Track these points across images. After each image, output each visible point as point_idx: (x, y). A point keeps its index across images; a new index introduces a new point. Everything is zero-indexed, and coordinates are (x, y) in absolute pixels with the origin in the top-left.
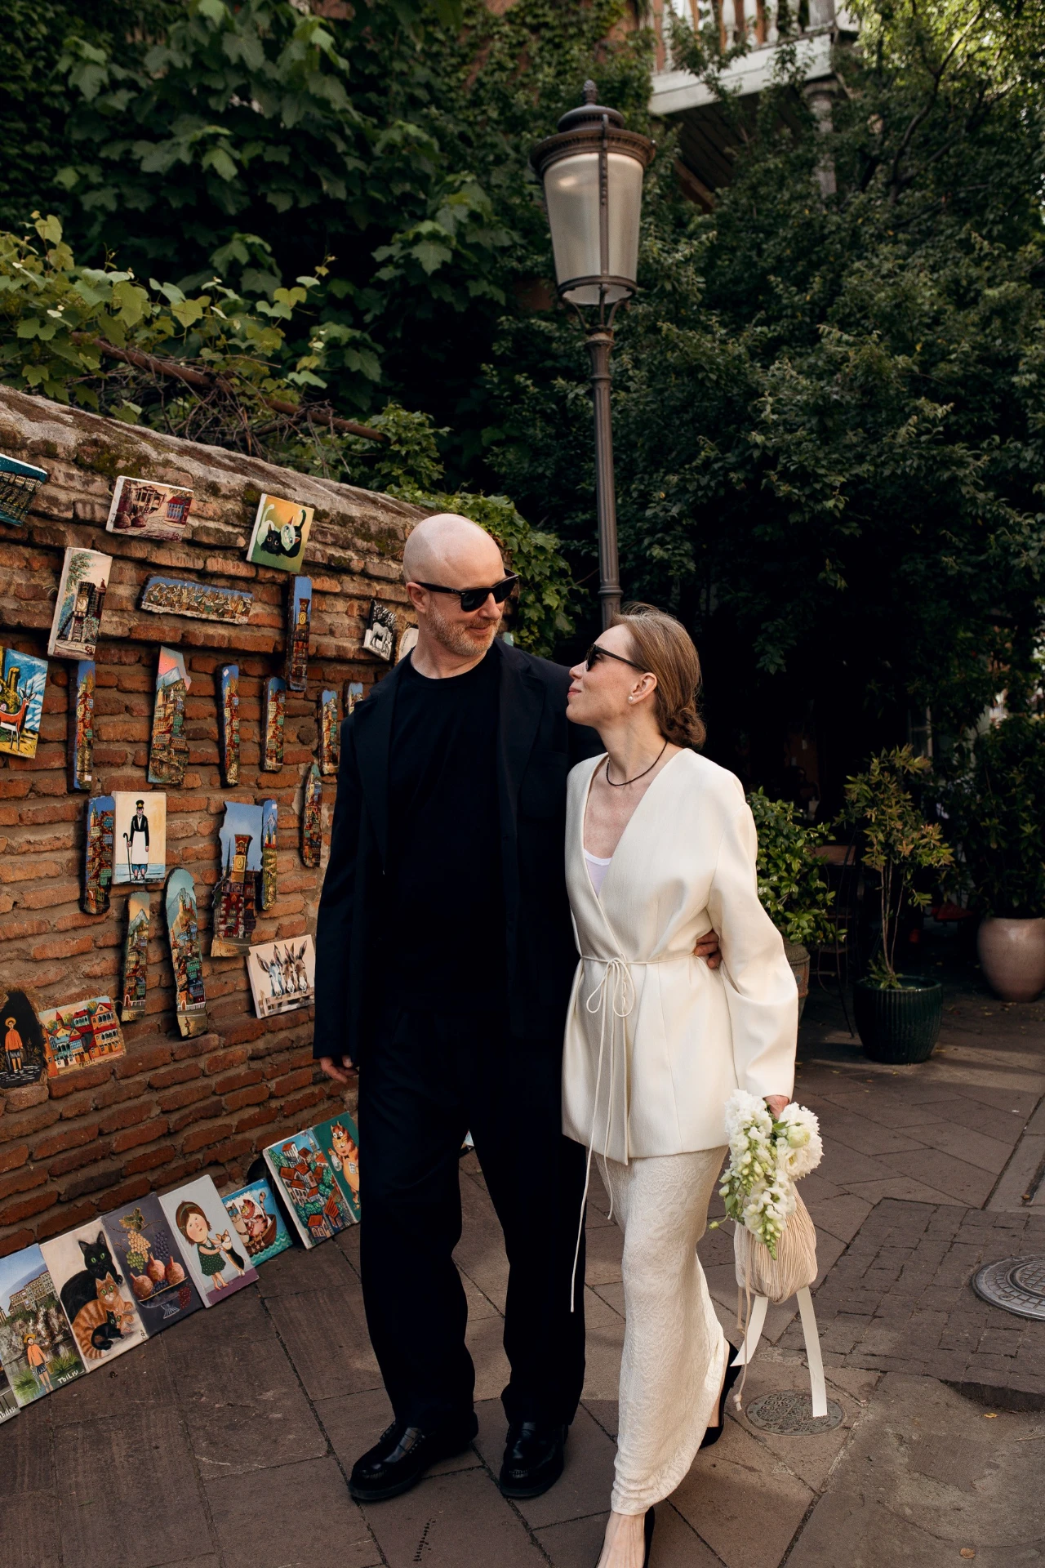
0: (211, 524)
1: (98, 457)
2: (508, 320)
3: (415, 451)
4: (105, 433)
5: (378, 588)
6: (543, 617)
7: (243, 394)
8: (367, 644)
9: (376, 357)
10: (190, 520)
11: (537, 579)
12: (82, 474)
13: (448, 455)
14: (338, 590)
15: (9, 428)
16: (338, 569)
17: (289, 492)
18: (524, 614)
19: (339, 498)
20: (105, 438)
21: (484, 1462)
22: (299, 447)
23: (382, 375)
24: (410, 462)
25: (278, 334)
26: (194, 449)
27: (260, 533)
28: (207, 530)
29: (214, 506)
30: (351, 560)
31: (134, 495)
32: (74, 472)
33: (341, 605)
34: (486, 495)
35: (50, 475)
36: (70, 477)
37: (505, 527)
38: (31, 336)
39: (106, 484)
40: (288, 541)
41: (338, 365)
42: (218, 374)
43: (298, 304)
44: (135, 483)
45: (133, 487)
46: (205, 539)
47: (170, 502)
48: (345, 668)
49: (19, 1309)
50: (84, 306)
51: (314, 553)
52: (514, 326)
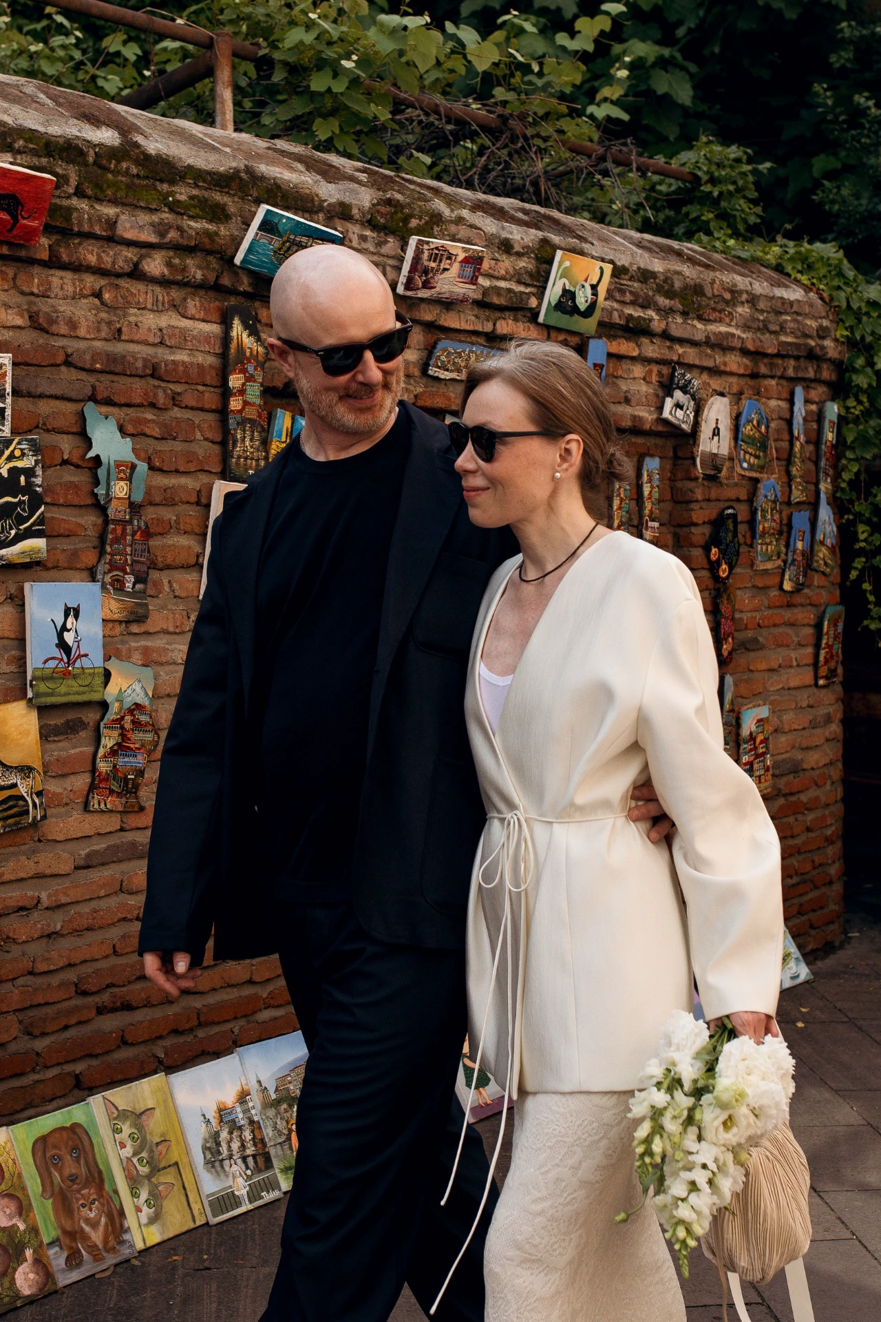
0: (502, 284)
1: (392, 217)
2: (850, 26)
3: (730, 192)
4: (399, 192)
5: (681, 351)
6: (874, 384)
7: (538, 136)
8: (666, 414)
9: (687, 77)
10: (481, 280)
11: (869, 339)
12: (375, 235)
13: (766, 193)
14: (635, 354)
15: (307, 191)
16: (635, 330)
17: (586, 246)
18: (851, 381)
19: (640, 251)
20: (399, 197)
21: (763, 1299)
22: (596, 189)
23: (694, 98)
24: (723, 204)
25: (578, 68)
26: (487, 203)
27: (553, 292)
28: (497, 290)
29: (506, 264)
30: (651, 320)
31: (426, 255)
32: (368, 233)
33: (638, 370)
34: (810, 242)
35: (344, 237)
36: (363, 238)
37: (832, 279)
38: (323, 89)
39: (398, 244)
40: (583, 300)
41: (643, 87)
42: (511, 115)
43: (602, 32)
44: (428, 243)
45: (426, 247)
46: (496, 300)
47: (461, 262)
48: (640, 440)
49: (284, 1093)
50: (376, 53)
51: (611, 313)
52: (857, 34)
